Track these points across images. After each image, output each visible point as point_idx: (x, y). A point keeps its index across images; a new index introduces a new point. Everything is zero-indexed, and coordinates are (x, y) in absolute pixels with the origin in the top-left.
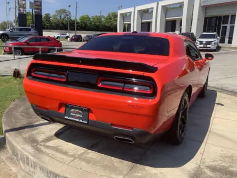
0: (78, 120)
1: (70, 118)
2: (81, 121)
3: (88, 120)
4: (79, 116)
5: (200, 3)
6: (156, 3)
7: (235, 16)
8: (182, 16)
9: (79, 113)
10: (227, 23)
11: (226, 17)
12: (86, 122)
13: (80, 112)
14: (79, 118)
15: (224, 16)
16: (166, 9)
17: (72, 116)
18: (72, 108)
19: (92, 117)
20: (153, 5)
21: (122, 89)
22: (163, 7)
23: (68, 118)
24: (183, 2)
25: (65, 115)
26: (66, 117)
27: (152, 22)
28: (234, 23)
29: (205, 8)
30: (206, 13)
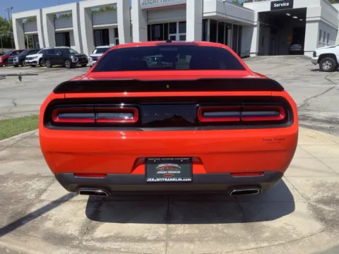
0: (174, 180)
1: (158, 180)
2: (180, 180)
3: (192, 176)
4: (175, 172)
5: (139, 6)
6: (75, 4)
7: (185, 22)
8: (117, 22)
9: (174, 169)
10: (175, 32)
11: (173, 25)
12: (189, 180)
13: (176, 165)
14: (176, 176)
15: (170, 23)
16: (91, 13)
17: (161, 176)
18: (159, 162)
19: (198, 169)
20: (72, 7)
21: (239, 120)
22: (87, 10)
23: (153, 180)
24: (116, 4)
25: (146, 176)
26: (150, 180)
27: (72, 31)
28: (185, 31)
29: (146, 12)
30: (148, 20)
